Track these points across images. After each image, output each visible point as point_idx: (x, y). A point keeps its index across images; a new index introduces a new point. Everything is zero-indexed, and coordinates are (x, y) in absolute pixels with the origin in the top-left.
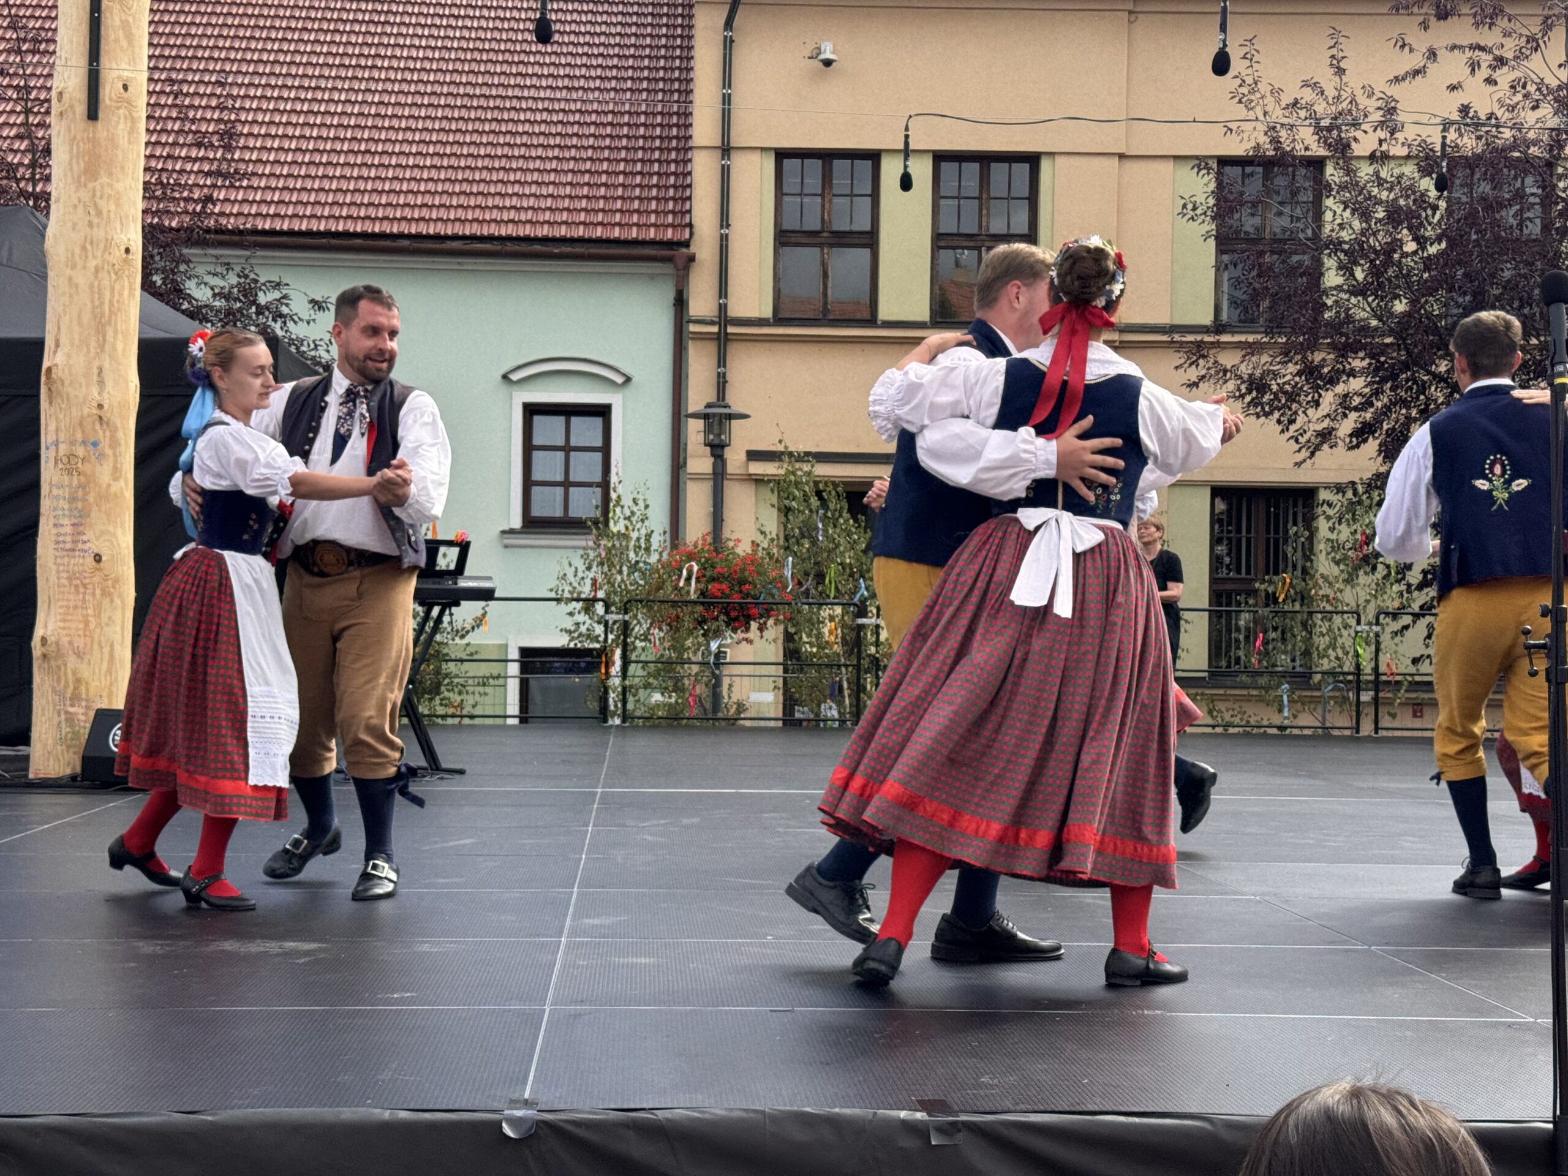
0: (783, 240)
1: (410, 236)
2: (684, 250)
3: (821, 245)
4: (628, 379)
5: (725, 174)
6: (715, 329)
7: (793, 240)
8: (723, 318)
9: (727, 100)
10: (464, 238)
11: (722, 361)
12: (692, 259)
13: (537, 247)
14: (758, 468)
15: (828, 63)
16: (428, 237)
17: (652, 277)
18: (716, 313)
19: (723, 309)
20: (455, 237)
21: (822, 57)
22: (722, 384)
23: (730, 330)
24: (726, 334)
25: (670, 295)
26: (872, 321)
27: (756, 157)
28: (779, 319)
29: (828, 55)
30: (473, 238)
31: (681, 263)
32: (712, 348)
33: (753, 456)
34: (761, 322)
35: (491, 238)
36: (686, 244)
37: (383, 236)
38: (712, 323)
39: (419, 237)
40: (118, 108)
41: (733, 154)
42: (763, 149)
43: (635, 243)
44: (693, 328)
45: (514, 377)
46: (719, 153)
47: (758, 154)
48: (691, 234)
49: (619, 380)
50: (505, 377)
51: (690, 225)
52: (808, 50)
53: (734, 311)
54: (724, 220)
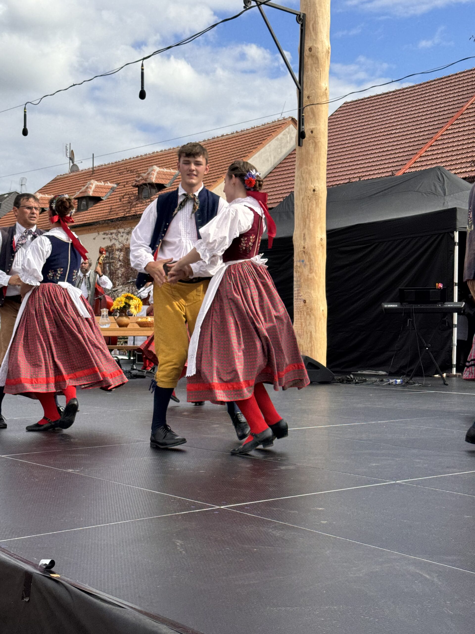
40: (309, 140)
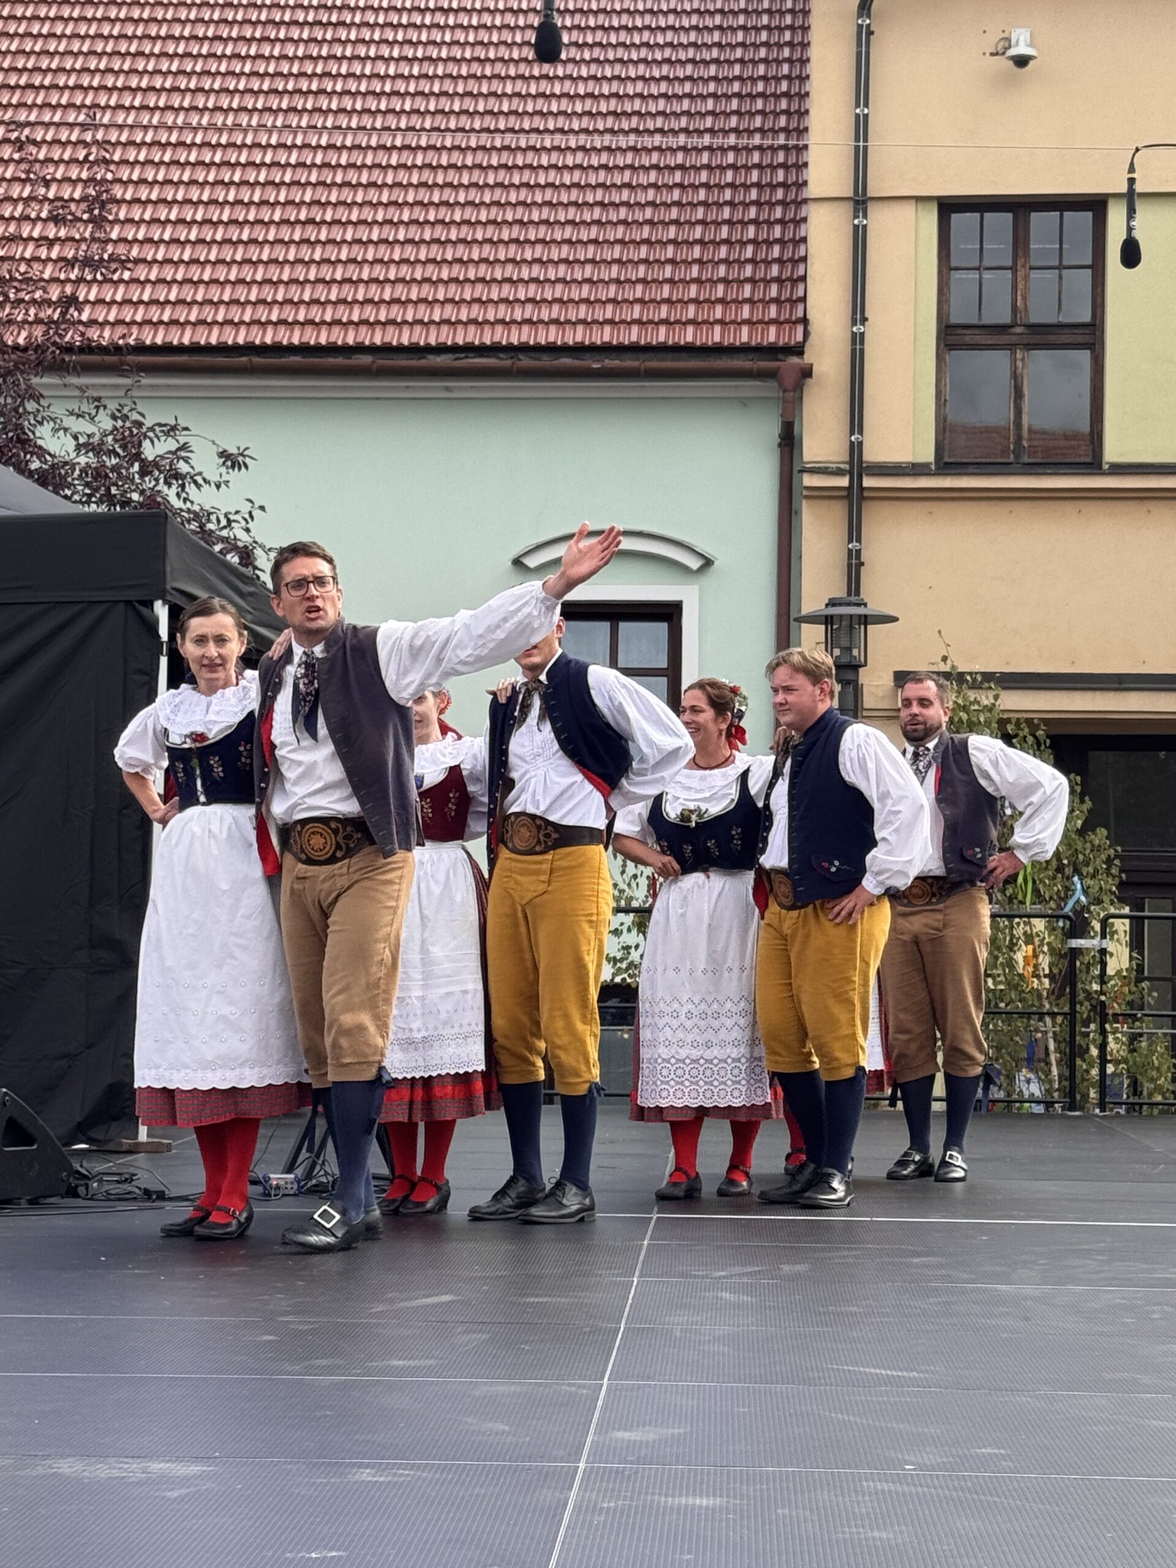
0: (952, 339)
1: (373, 349)
2: (795, 360)
3: (1011, 347)
4: (708, 563)
5: (859, 240)
6: (844, 482)
7: (968, 339)
8: (857, 465)
9: (861, 127)
10: (455, 349)
11: (854, 531)
12: (807, 373)
13: (566, 361)
15: (1022, 61)
16: (401, 349)
17: (744, 402)
18: (847, 459)
19: (856, 449)
20: (441, 349)
21: (1013, 52)
22: (854, 567)
23: (868, 482)
24: (862, 489)
25: (772, 430)
26: (1094, 465)
27: (907, 211)
28: (944, 465)
29: (1022, 49)
30: (469, 349)
31: (789, 380)
32: (838, 512)
34: (916, 470)
35: (495, 349)
36: (798, 350)
37: (332, 349)
38: (839, 472)
39: (387, 349)
41: (872, 208)
42: (919, 199)
43: (718, 350)
44: (809, 480)
45: (532, 562)
46: (847, 208)
47: (910, 207)
48: (806, 334)
49: (694, 564)
50: (517, 562)
51: (805, 321)
52: (990, 42)
53: (873, 453)
54: (858, 311)
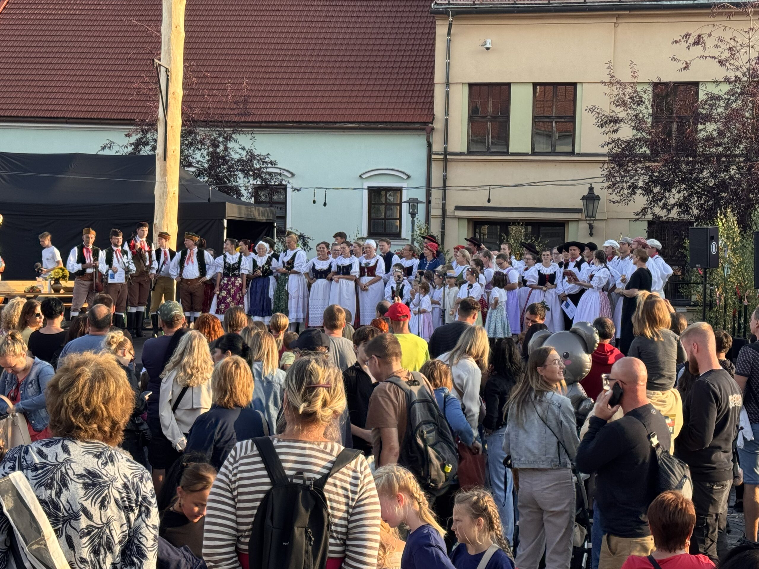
0: (471, 120)
2: (431, 125)
3: (487, 122)
4: (409, 177)
5: (447, 94)
6: (442, 157)
7: (475, 120)
8: (446, 153)
9: (448, 64)
11: (445, 169)
12: (433, 129)
13: (373, 125)
14: (459, 213)
15: (488, 49)
16: (331, 122)
18: (443, 151)
19: (446, 149)
21: (485, 46)
22: (445, 179)
23: (448, 157)
24: (447, 159)
25: (425, 143)
26: (507, 153)
28: (469, 153)
29: (488, 46)
31: (428, 131)
32: (441, 164)
33: (458, 208)
34: (461, 154)
36: (431, 123)
38: (441, 154)
39: (327, 122)
41: (451, 86)
42: (464, 83)
44: (433, 156)
45: (364, 176)
46: (445, 85)
47: (461, 85)
48: (433, 119)
49: (405, 177)
50: (360, 176)
51: (434, 115)
52: (481, 42)
53: (451, 149)
54: (447, 113)
